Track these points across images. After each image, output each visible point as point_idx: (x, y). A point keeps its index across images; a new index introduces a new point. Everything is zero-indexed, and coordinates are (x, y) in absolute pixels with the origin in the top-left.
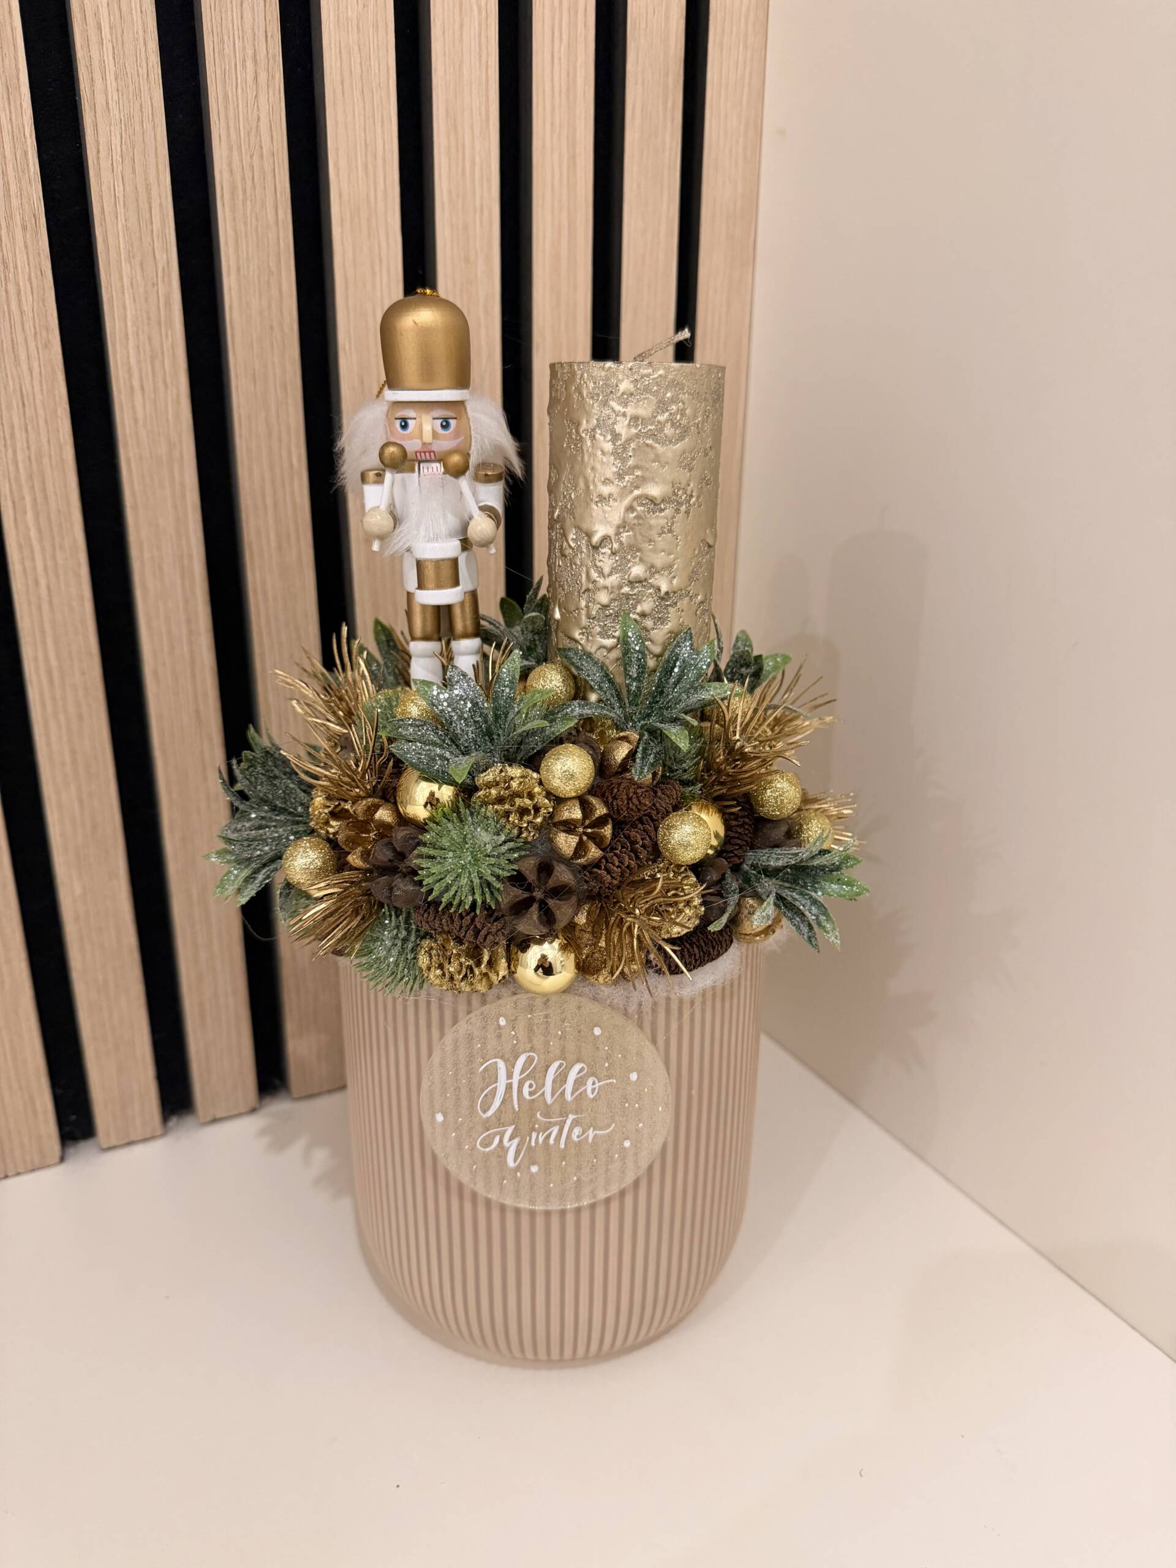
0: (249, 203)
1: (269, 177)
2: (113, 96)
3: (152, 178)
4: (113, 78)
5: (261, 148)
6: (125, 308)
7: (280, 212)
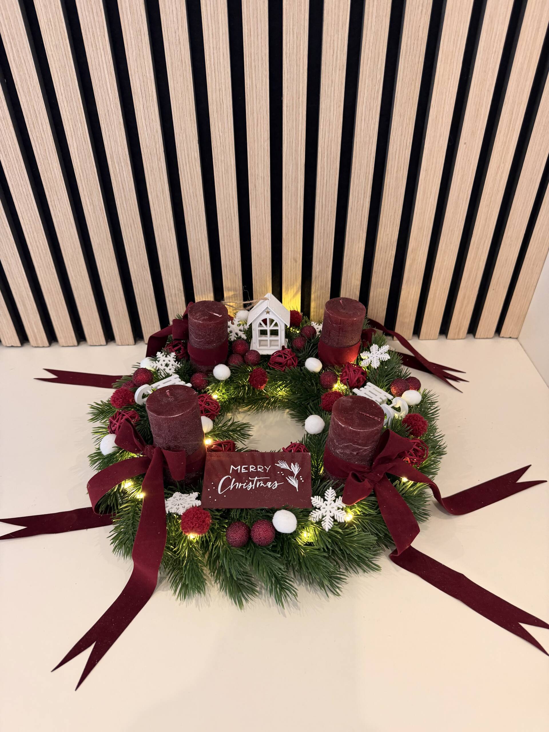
0: (410, 56)
1: (419, 47)
2: (374, 23)
3: (381, 51)
4: (375, 17)
5: (418, 36)
6: (364, 94)
7: (421, 58)
